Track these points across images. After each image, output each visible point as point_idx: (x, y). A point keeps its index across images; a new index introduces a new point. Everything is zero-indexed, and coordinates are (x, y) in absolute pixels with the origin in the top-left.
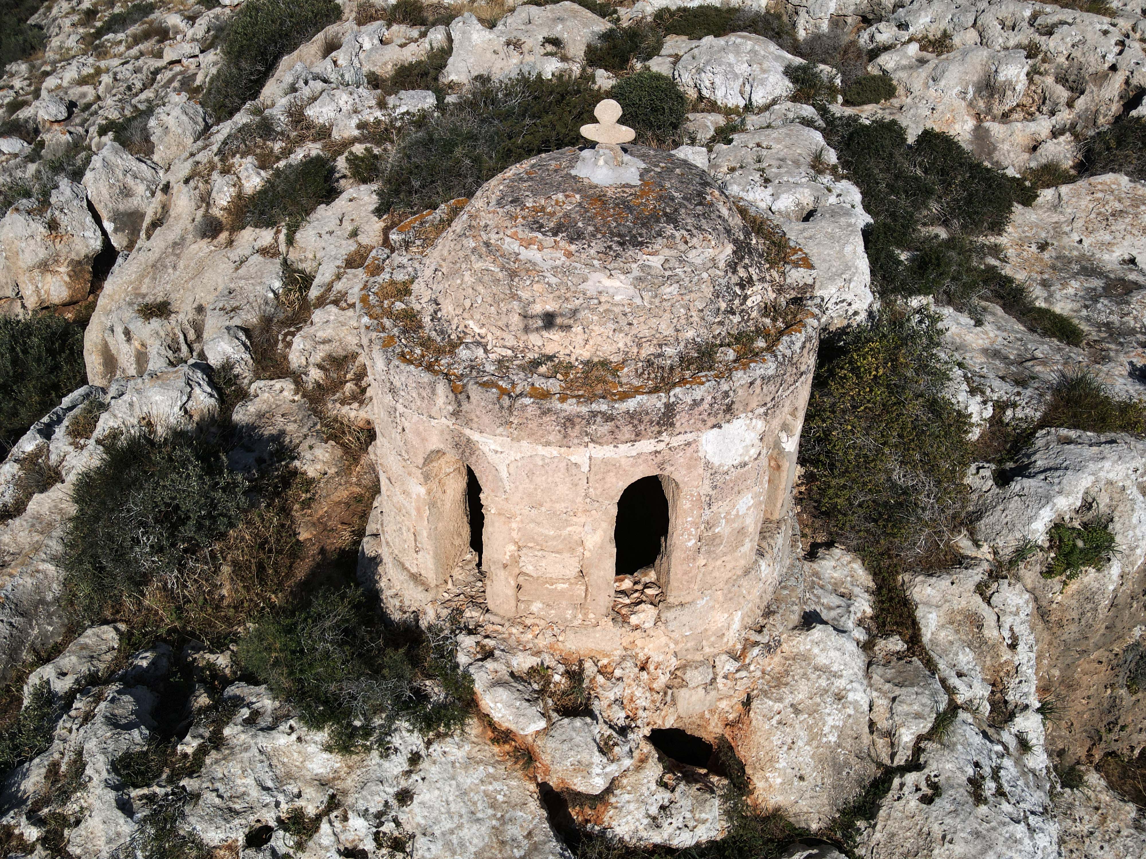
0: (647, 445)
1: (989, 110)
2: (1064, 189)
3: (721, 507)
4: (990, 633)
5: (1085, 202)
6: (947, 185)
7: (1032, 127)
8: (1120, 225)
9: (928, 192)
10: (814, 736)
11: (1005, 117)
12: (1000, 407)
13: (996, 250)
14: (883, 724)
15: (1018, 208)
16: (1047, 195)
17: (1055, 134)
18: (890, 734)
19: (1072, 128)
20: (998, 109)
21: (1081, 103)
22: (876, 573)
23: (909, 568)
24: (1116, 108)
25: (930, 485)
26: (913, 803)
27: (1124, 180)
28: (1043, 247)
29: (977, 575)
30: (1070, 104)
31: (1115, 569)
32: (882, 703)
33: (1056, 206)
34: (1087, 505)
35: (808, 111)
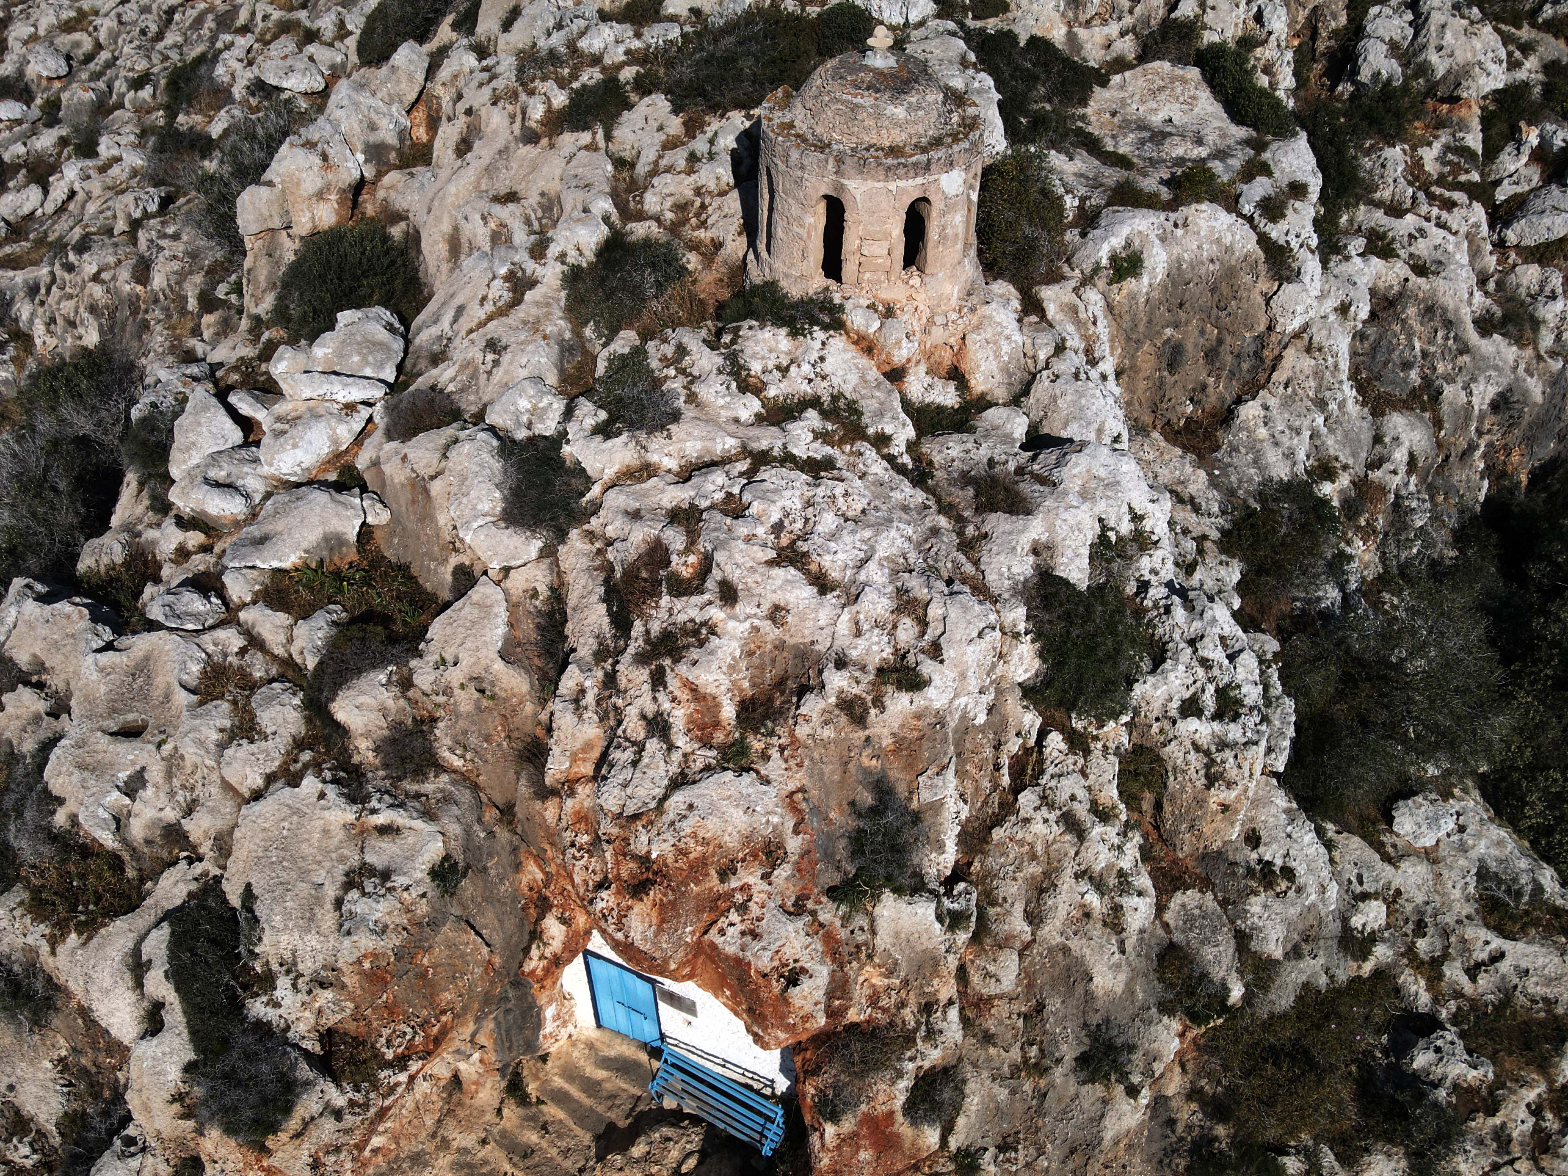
0: (919, 180)
1: (1076, 19)
2: (1127, 74)
3: (948, 217)
4: (1082, 315)
5: (1141, 82)
6: (1048, 72)
7: (1106, 30)
8: (1163, 96)
9: (1036, 79)
10: (997, 356)
11: (1088, 24)
12: (1083, 200)
13: (1083, 118)
14: (1030, 353)
15: (1097, 89)
16: (1116, 79)
17: (1123, 34)
18: (1034, 358)
19: (1133, 30)
20: (1083, 18)
21: (1138, 10)
22: (1021, 290)
23: (1039, 284)
24: (1161, 12)
25: (1045, 234)
26: (1047, 383)
27: (1166, 65)
28: (1114, 114)
29: (1073, 283)
30: (1131, 12)
31: (1145, 280)
32: (1029, 342)
33: (1122, 87)
34: (1128, 244)
35: (951, 25)
